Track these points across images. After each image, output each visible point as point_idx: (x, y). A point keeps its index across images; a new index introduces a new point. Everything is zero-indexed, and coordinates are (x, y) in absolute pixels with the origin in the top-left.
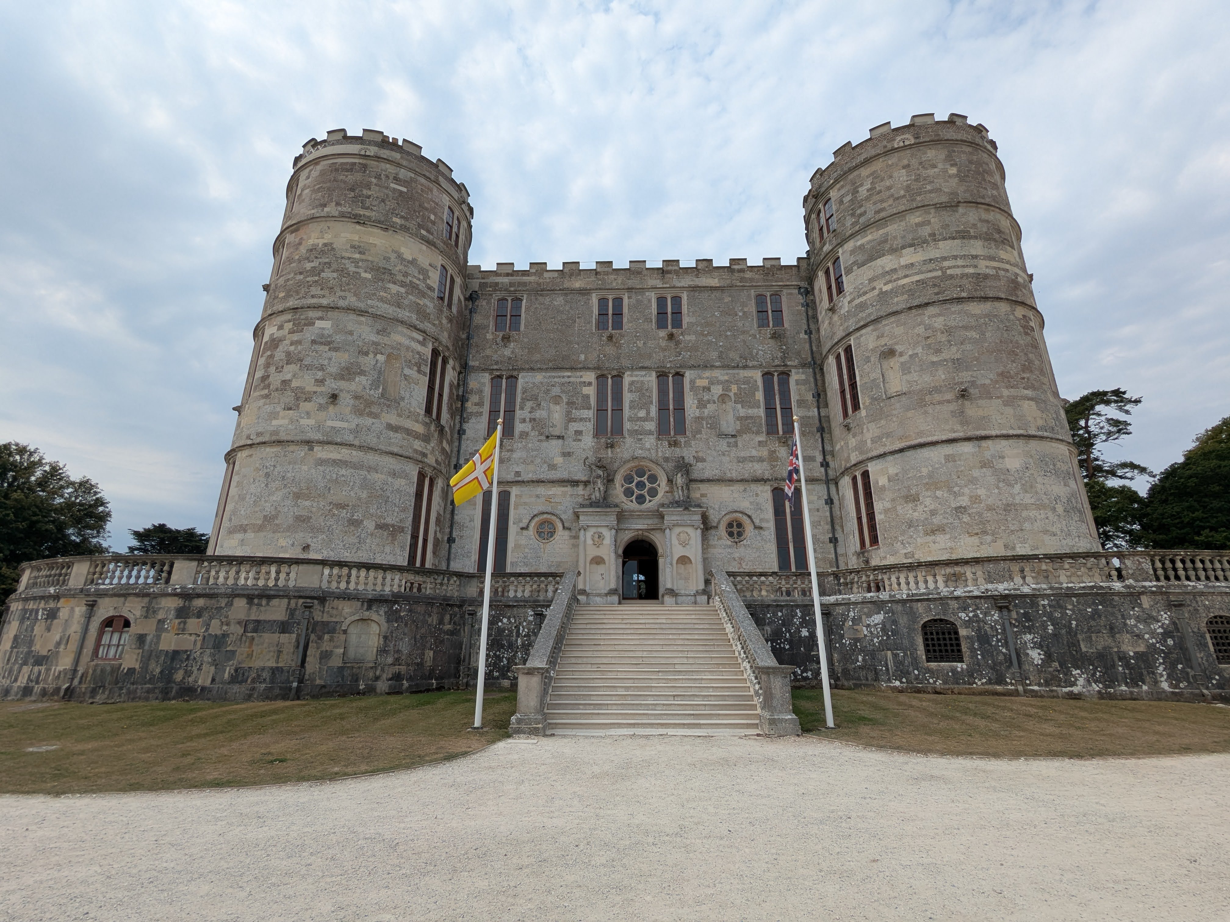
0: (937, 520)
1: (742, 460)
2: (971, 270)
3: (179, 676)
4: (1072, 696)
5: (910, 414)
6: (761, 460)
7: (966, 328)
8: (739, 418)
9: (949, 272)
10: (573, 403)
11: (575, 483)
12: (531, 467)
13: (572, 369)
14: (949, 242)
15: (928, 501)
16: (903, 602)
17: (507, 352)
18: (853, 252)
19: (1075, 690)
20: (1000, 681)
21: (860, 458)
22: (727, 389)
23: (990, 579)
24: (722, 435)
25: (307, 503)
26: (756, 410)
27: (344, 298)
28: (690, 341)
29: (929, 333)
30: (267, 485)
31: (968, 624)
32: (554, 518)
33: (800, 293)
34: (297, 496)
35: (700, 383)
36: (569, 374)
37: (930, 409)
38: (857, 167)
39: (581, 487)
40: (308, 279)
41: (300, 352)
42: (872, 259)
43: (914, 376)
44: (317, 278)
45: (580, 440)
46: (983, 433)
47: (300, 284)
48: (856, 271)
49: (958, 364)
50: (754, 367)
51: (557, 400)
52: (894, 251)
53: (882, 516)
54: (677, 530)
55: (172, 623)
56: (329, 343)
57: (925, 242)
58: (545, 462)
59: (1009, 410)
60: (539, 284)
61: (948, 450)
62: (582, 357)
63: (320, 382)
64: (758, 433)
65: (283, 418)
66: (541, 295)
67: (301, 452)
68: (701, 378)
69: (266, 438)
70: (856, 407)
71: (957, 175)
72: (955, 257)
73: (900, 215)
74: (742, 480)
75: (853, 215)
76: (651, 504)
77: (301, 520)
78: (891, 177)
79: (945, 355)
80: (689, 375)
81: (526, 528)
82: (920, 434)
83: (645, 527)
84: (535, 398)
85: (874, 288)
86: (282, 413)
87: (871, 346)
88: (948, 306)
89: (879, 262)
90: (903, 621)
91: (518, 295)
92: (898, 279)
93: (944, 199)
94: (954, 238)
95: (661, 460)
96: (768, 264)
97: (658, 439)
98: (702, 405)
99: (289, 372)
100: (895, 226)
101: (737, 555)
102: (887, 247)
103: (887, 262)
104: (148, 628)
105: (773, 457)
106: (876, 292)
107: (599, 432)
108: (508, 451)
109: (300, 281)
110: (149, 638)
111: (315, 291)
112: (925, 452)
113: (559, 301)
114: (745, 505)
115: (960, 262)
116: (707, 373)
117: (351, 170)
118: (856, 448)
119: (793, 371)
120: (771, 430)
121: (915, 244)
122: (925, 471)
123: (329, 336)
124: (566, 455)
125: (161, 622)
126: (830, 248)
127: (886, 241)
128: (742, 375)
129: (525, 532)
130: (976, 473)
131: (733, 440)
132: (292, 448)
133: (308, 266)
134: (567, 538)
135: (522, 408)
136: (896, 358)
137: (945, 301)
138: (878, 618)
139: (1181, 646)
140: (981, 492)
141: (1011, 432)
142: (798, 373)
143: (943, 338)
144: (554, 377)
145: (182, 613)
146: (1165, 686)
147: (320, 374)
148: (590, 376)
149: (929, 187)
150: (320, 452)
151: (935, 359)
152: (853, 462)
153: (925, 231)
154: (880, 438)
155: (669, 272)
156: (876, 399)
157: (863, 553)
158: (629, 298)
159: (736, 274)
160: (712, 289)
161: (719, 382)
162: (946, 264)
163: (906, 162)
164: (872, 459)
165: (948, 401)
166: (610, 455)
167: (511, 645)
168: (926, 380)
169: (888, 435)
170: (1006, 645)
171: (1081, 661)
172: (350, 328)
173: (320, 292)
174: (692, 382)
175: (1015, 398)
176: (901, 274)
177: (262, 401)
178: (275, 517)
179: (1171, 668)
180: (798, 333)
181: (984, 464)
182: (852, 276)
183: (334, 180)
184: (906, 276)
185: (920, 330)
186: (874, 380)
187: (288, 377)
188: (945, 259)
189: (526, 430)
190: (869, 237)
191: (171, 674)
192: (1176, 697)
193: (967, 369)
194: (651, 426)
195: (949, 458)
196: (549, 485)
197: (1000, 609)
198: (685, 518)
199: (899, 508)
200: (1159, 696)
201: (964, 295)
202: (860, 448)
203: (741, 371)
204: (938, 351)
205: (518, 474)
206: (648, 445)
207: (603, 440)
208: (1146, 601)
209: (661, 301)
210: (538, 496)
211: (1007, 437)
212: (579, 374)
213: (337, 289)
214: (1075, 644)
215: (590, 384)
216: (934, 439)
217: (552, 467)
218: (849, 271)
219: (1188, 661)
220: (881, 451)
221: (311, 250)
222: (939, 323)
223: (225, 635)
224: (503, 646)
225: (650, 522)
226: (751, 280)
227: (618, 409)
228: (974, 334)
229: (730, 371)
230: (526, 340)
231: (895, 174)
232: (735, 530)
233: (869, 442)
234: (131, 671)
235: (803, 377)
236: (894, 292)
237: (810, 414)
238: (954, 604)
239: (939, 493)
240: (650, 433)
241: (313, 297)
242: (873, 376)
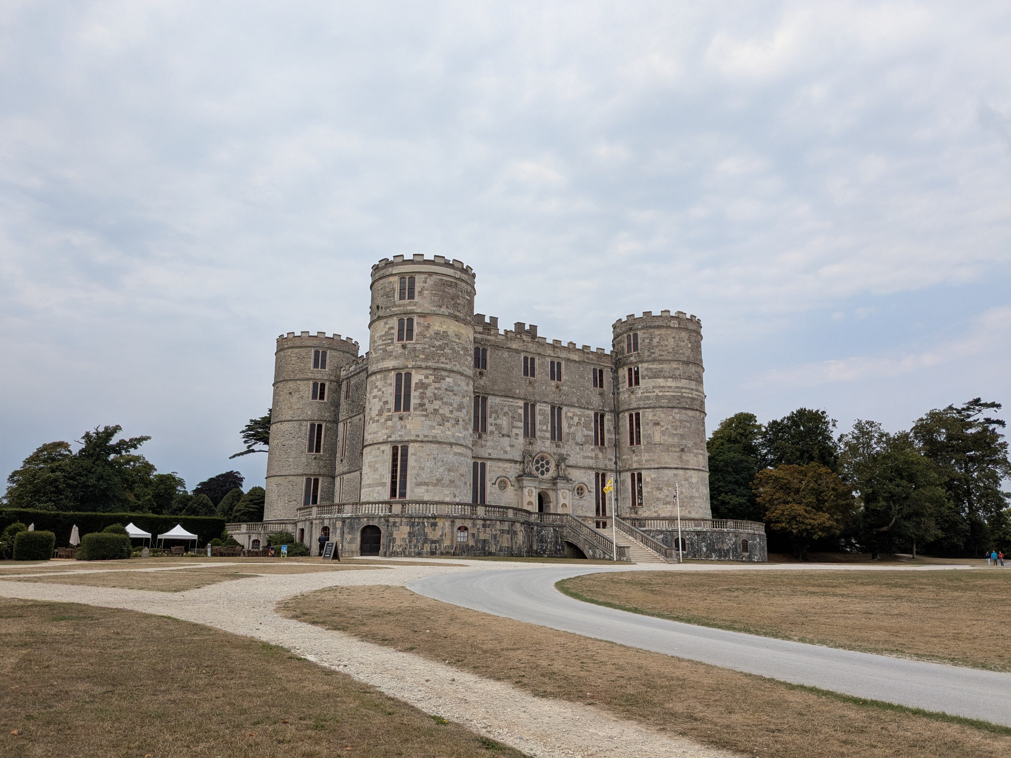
0: (668, 499)
1: (585, 457)
2: (690, 395)
3: (487, 548)
4: (711, 560)
5: (663, 454)
6: (592, 458)
7: (686, 421)
8: (585, 436)
9: (684, 395)
10: (514, 417)
11: (516, 462)
12: (495, 451)
13: (513, 397)
14: (685, 380)
15: (666, 491)
16: (670, 531)
17: (482, 382)
18: (647, 369)
19: (712, 559)
20: (695, 557)
21: (639, 467)
22: (580, 420)
23: (695, 526)
24: (577, 444)
25: (453, 474)
26: (591, 432)
27: (455, 365)
28: (565, 390)
29: (674, 420)
30: (435, 463)
31: (688, 539)
32: (507, 479)
33: (611, 371)
34: (449, 470)
35: (570, 414)
36: (511, 400)
37: (670, 453)
38: (654, 327)
39: (518, 464)
40: (439, 352)
41: (440, 395)
42: (655, 377)
43: (666, 438)
44: (443, 352)
45: (517, 439)
46: (687, 467)
47: (434, 354)
48: (647, 380)
49: (682, 437)
50: (591, 409)
51: (505, 414)
52: (664, 377)
53: (646, 494)
54: (562, 491)
55: (482, 530)
56: (452, 391)
57: (677, 378)
58: (502, 449)
59: (695, 458)
60: (496, 342)
61: (675, 472)
62: (518, 391)
63: (451, 412)
64: (591, 444)
65: (438, 429)
66: (497, 350)
67: (448, 448)
68: (570, 412)
69: (431, 439)
70: (639, 442)
71: (691, 348)
72: (686, 388)
73: (669, 361)
74: (584, 468)
75: (649, 351)
76: (548, 476)
77: (452, 482)
78: (667, 340)
79: (678, 432)
80: (565, 409)
81: (495, 484)
82: (666, 463)
83: (546, 487)
84: (496, 412)
85: (654, 392)
86: (437, 427)
87: (650, 418)
88: (681, 410)
89: (658, 380)
90: (669, 538)
91: (486, 347)
92: (665, 392)
93: (685, 359)
94: (687, 379)
95: (552, 454)
96: (599, 351)
97: (551, 443)
98: (570, 427)
99: (437, 404)
100: (667, 366)
101: (581, 504)
102: (662, 374)
103: (661, 382)
104: (475, 531)
105: (596, 457)
106: (655, 394)
107: (526, 435)
108: (485, 441)
109: (433, 351)
110: (476, 535)
111: (443, 359)
112: (667, 471)
113: (506, 355)
114: (585, 480)
115: (687, 391)
116: (572, 410)
117: (451, 286)
118: (637, 462)
119: (607, 414)
120: (596, 443)
121: (674, 377)
122: (666, 479)
123: (452, 387)
124: (512, 446)
125: (478, 529)
126: (635, 361)
127: (662, 371)
128: (586, 413)
129: (494, 486)
130: (683, 483)
131: (581, 447)
132: (444, 446)
133: (437, 343)
134: (512, 490)
135: (490, 417)
136: (659, 427)
137: (681, 408)
138: (661, 536)
139: (736, 548)
140: (684, 490)
141: (695, 468)
142: (608, 415)
143: (678, 424)
144: (505, 401)
145: (484, 526)
146: (731, 558)
147: (451, 407)
148: (521, 403)
149: (681, 351)
150: (456, 449)
151: (675, 432)
152: (634, 467)
153: (677, 373)
154: (649, 461)
155: (557, 347)
156: (649, 443)
157: (634, 508)
158: (539, 359)
159: (586, 355)
160: (575, 361)
161: (577, 415)
162: (683, 390)
163: (674, 335)
164: (645, 469)
165: (677, 452)
166: (531, 449)
167: (546, 541)
168: (670, 440)
169: (653, 460)
170: (698, 546)
171: (714, 551)
172: (459, 383)
173: (445, 361)
174: (566, 413)
175: (697, 453)
176: (666, 389)
177: (423, 418)
178: (442, 480)
179: (733, 553)
180: (609, 393)
181: (686, 480)
182: (645, 381)
183: (443, 291)
184: (668, 391)
185: (671, 418)
186: (650, 434)
187: (437, 407)
188: (683, 388)
189: (493, 430)
190: (655, 366)
191: (484, 548)
192: (733, 560)
193: (685, 439)
194: (548, 435)
195: (675, 475)
196: (504, 462)
197: (697, 535)
198: (566, 485)
199: (654, 492)
200: (730, 560)
201: (687, 406)
202: (639, 462)
203: (586, 411)
204: (676, 429)
205: (490, 454)
206: (547, 445)
207: (528, 440)
208: (731, 534)
209: (552, 363)
210: (499, 467)
211: (694, 469)
212: (516, 401)
213: (452, 360)
214: (714, 546)
215: (521, 408)
216: (671, 466)
217: (505, 452)
218: (643, 378)
219: (737, 551)
220: (649, 466)
221: (437, 334)
222: (678, 416)
223: (496, 535)
224: (543, 542)
225: (548, 485)
226: (592, 359)
227: (534, 424)
228: (688, 425)
229: (582, 410)
230: (491, 376)
231: (669, 340)
232: (580, 491)
233: (644, 461)
234: (472, 546)
235: (610, 417)
236: (663, 397)
237: (612, 437)
238: (685, 533)
239: (670, 489)
240: (548, 439)
241: (442, 363)
242: (649, 432)
